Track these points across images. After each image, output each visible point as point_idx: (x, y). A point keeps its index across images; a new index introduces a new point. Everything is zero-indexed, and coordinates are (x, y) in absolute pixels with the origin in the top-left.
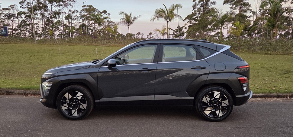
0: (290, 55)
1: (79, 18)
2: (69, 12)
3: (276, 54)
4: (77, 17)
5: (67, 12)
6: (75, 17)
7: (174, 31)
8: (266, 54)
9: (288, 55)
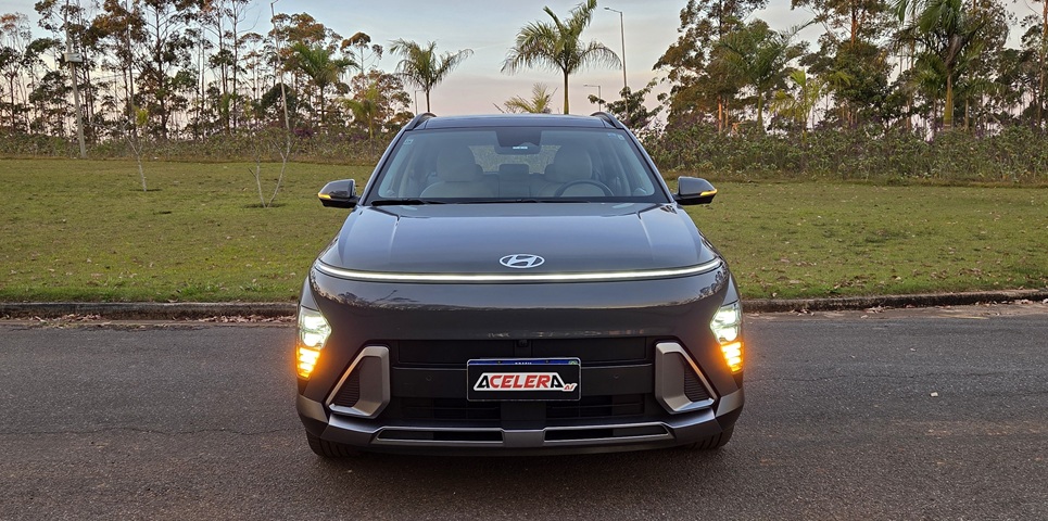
0: (973, 186)
1: (264, 63)
2: (226, 41)
3: (925, 185)
4: (256, 59)
5: (215, 41)
6: (250, 61)
7: (610, 106)
8: (891, 183)
9: (966, 186)
